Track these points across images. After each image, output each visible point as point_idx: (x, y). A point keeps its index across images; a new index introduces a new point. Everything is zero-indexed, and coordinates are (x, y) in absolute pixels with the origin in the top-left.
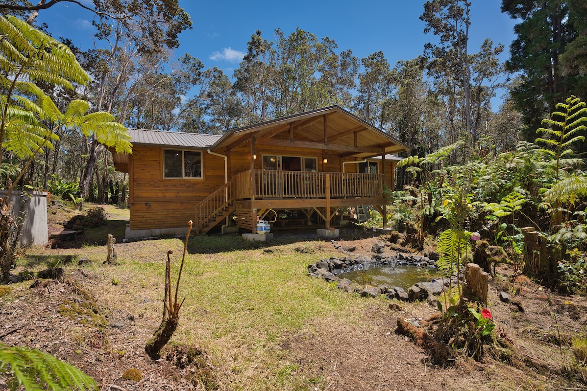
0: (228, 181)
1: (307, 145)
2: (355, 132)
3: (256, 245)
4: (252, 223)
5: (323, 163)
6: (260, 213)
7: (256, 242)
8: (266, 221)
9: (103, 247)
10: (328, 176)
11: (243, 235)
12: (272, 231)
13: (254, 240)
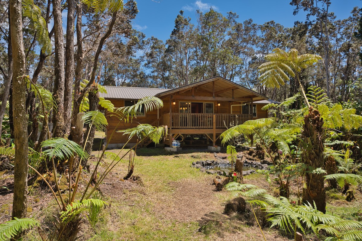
0: (159, 118)
1: (202, 98)
2: (232, 89)
3: (171, 153)
4: (169, 142)
5: (218, 106)
6: (175, 136)
7: (171, 152)
8: (177, 141)
9: (96, 152)
10: (214, 116)
11: (165, 148)
12: (181, 146)
13: (170, 151)
